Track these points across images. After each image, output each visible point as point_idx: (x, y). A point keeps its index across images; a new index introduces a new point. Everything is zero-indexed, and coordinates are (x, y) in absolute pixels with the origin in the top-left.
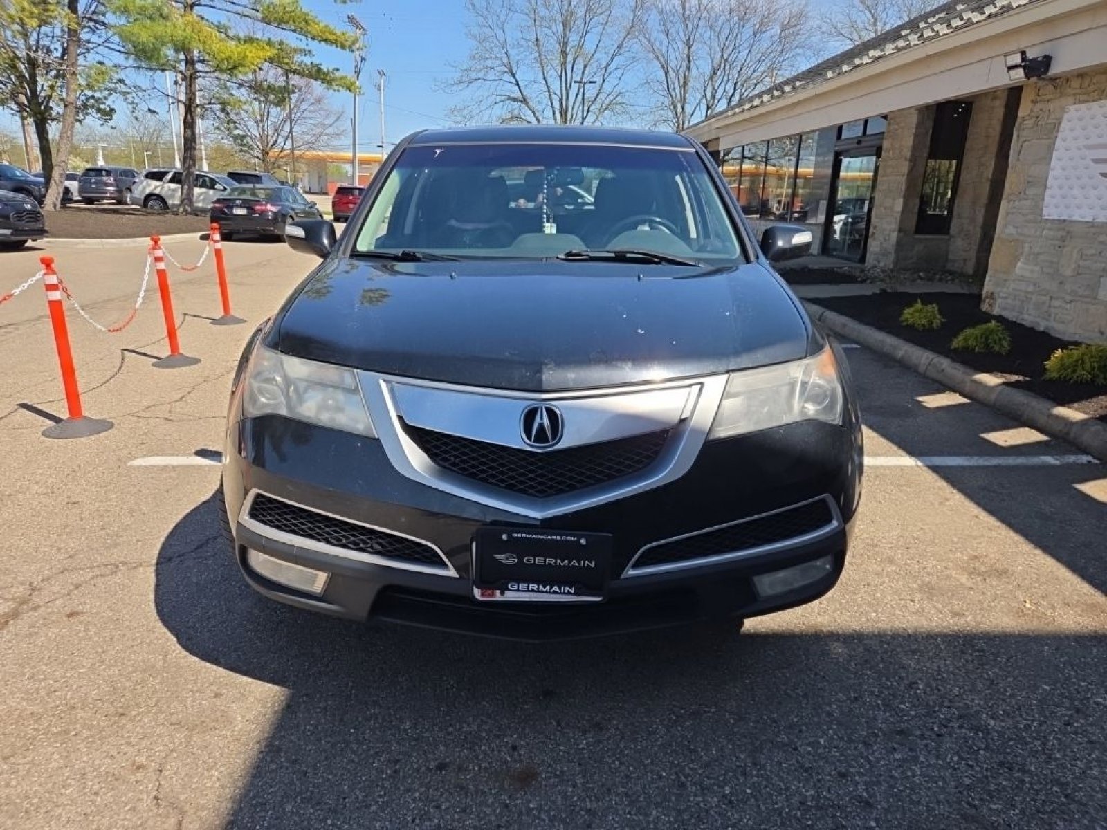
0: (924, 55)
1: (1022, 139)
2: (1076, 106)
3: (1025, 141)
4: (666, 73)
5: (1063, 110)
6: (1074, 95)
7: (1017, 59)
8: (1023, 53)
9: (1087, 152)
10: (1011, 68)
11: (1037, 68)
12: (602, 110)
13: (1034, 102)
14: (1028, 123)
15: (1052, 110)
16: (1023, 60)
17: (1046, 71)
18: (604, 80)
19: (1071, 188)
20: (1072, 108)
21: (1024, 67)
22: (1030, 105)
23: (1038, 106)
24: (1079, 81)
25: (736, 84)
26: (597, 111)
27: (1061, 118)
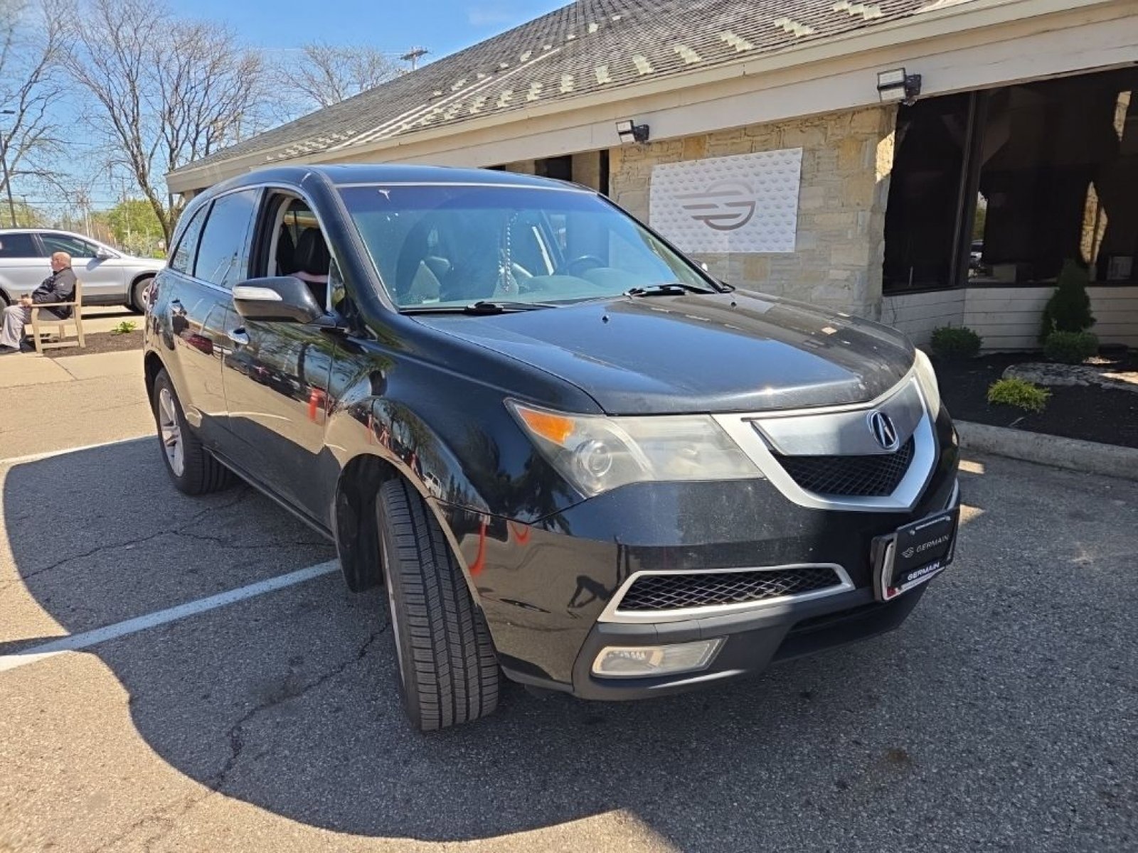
0: (526, 117)
1: (617, 192)
2: (660, 166)
3: (621, 192)
4: (111, 109)
5: (650, 169)
6: (658, 157)
7: (628, 127)
8: (632, 122)
9: (677, 201)
10: (621, 134)
11: (641, 133)
12: (25, 147)
13: (623, 161)
14: (620, 178)
15: (640, 168)
16: (632, 127)
17: (647, 138)
18: (23, 111)
19: (670, 228)
20: (658, 167)
21: (635, 134)
22: (620, 164)
23: (627, 165)
24: (659, 146)
25: (197, 126)
26: (18, 147)
27: (650, 174)
